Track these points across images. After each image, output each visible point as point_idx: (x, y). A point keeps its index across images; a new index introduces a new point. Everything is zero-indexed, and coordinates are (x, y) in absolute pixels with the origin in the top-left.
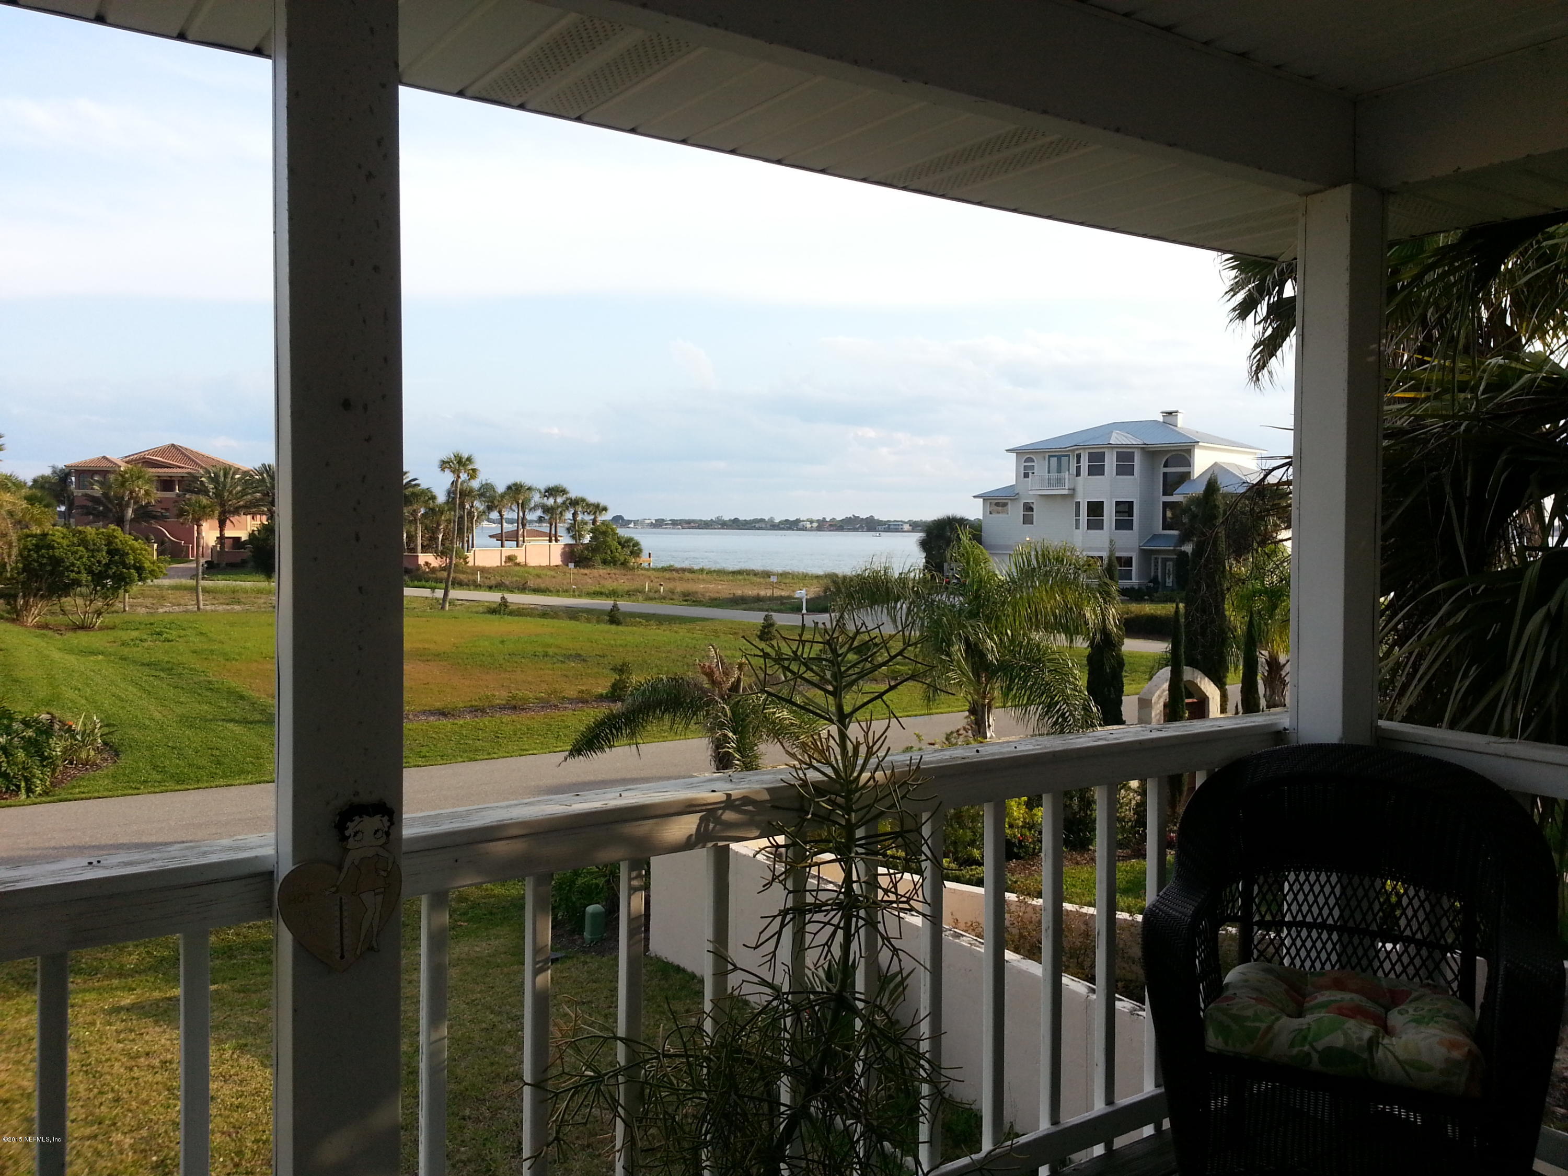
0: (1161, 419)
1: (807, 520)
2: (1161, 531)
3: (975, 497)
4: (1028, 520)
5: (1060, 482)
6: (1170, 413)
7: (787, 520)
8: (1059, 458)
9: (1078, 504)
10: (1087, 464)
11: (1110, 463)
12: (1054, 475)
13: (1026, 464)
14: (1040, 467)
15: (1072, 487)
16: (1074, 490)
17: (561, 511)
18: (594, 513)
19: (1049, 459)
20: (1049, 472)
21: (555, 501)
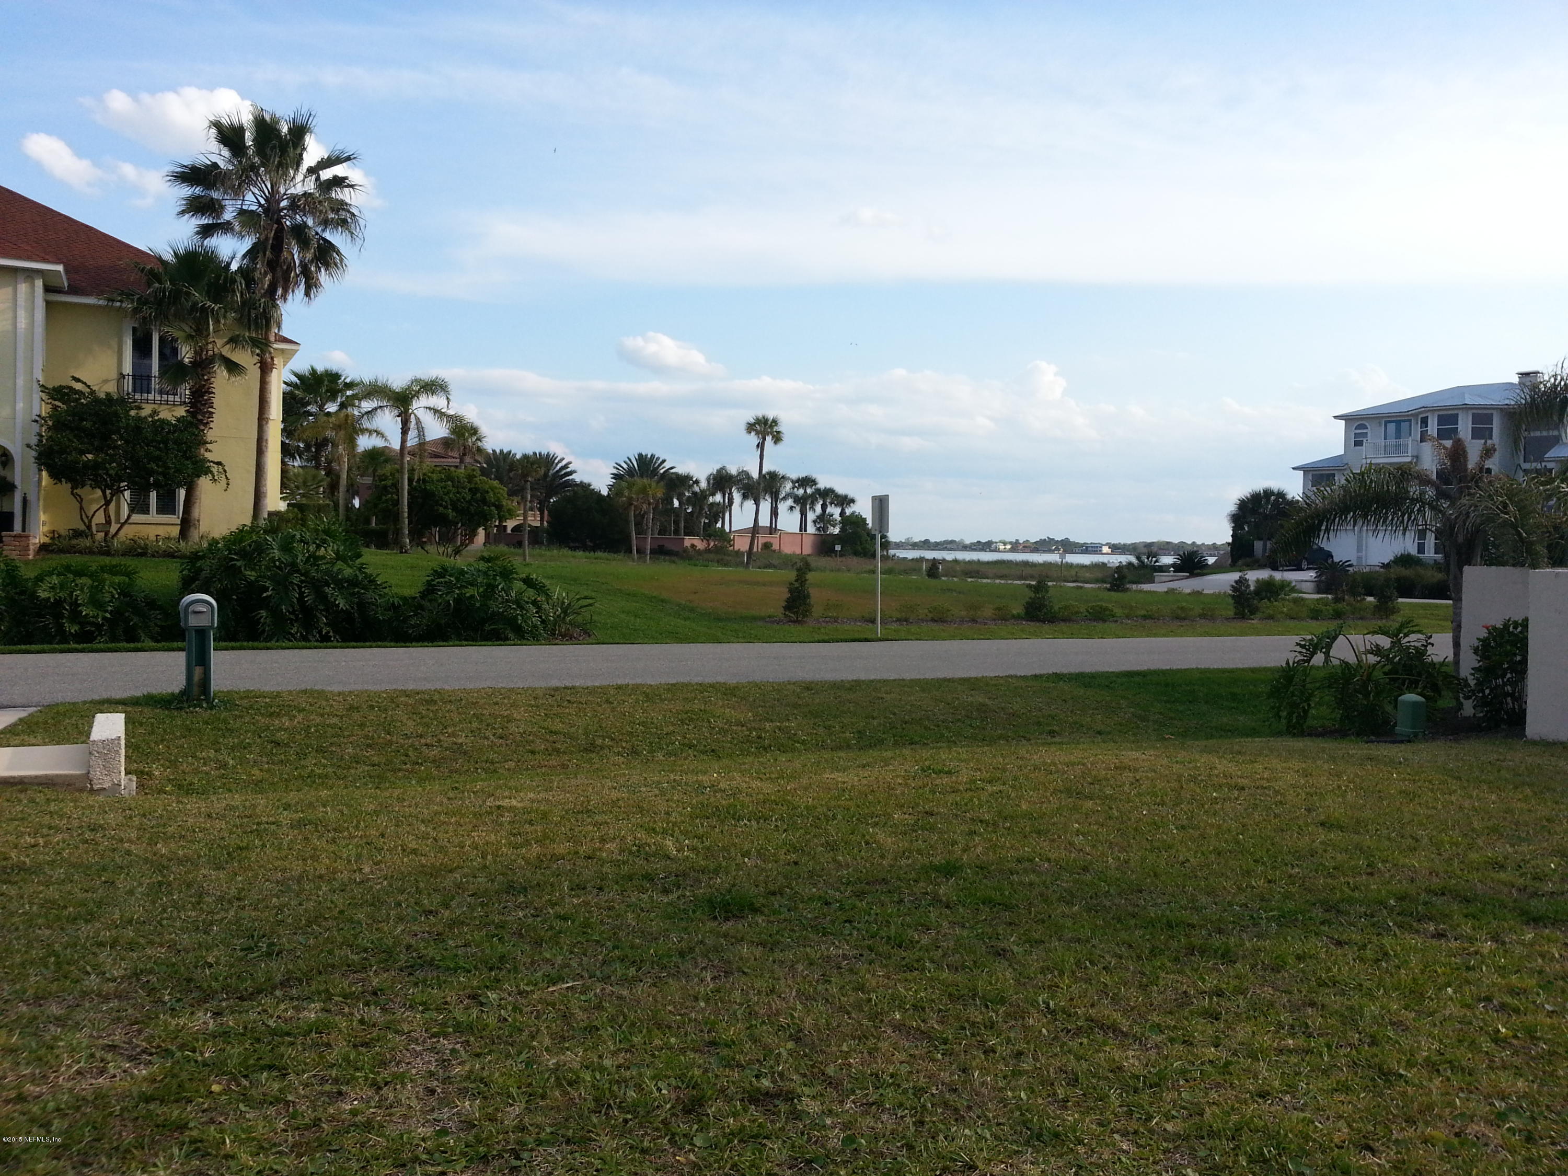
0: (1517, 381)
1: (1000, 542)
3: (1294, 468)
5: (1399, 449)
6: (1527, 374)
7: (979, 542)
8: (1398, 423)
10: (1436, 427)
11: (1465, 425)
12: (1392, 441)
13: (1358, 431)
14: (1375, 436)
15: (1415, 453)
16: (1417, 457)
17: (809, 502)
18: (842, 505)
19: (1386, 426)
20: (1385, 439)
21: (805, 492)
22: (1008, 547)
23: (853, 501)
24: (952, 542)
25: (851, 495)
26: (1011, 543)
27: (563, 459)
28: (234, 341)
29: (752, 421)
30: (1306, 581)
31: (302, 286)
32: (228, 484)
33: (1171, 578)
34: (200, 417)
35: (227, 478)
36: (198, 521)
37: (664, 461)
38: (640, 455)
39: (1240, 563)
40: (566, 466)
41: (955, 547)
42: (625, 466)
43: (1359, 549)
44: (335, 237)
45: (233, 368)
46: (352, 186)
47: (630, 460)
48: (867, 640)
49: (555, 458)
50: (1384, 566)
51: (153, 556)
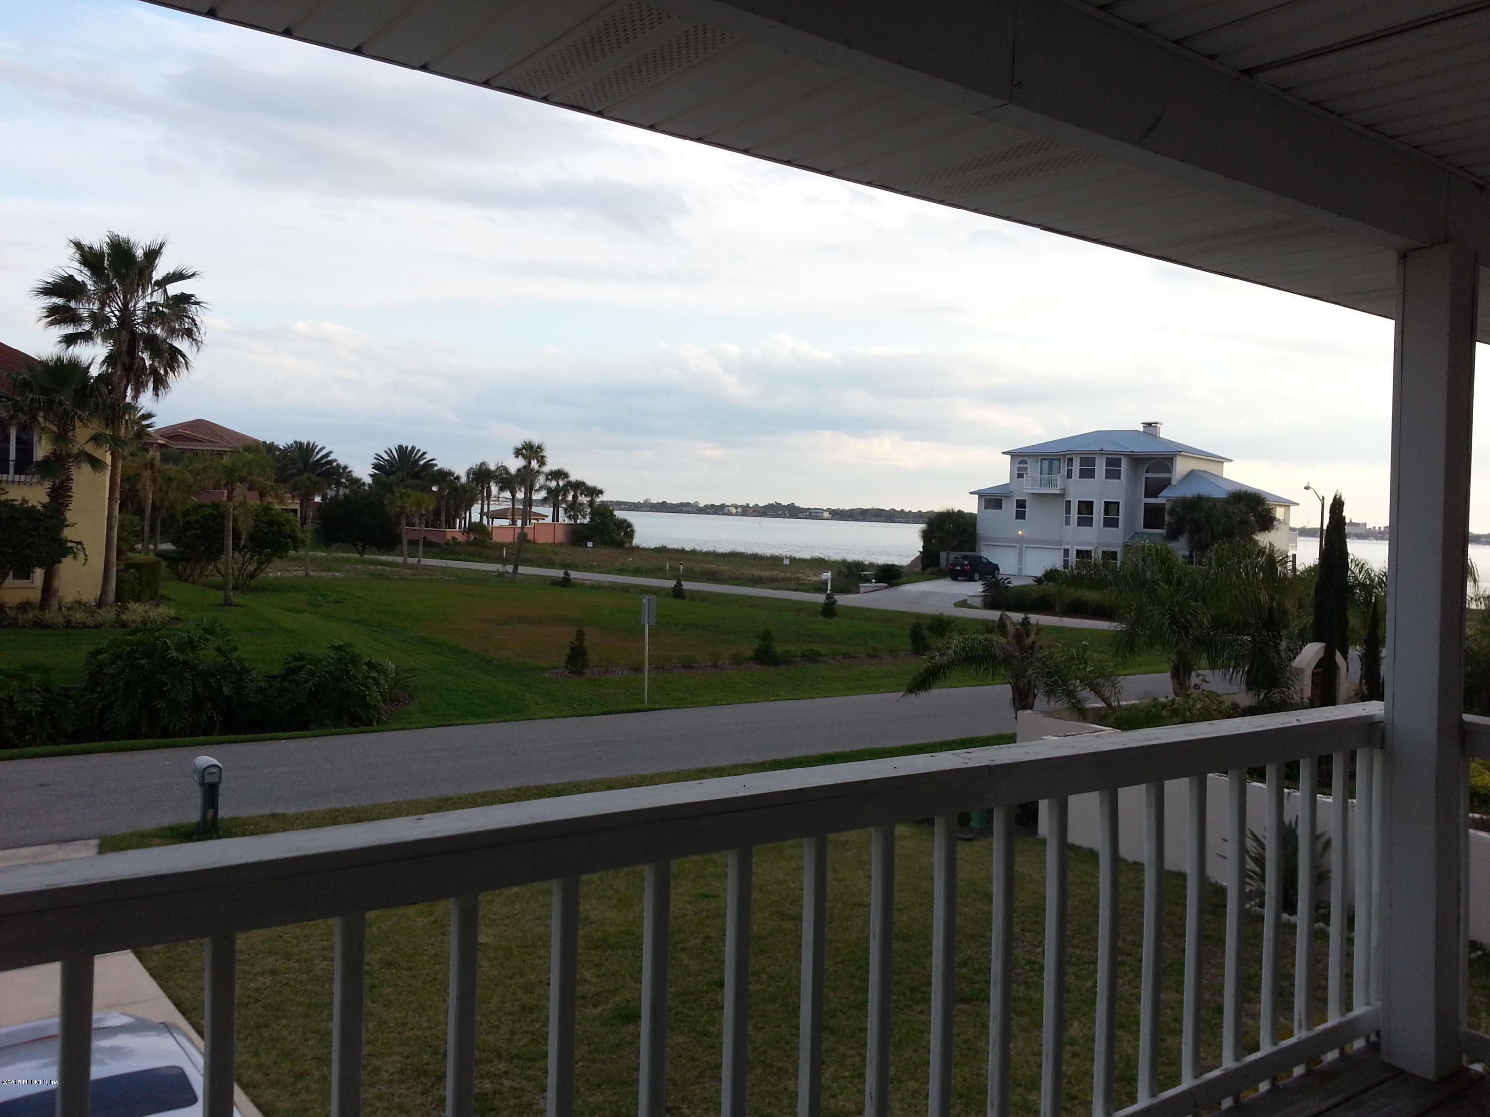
0: (1142, 429)
1: (732, 506)
2: (1142, 529)
3: (971, 493)
4: (1020, 515)
5: (1051, 483)
6: (1150, 425)
7: (712, 505)
8: (1051, 461)
9: (1068, 504)
10: (1078, 467)
11: (1100, 467)
12: (1046, 476)
13: (1020, 465)
14: (1033, 469)
15: (1063, 487)
16: (1064, 490)
17: (562, 493)
18: (592, 496)
19: (1041, 462)
20: (1041, 474)
21: (558, 484)
22: (739, 510)
23: (601, 492)
24: (688, 504)
25: (600, 486)
26: (742, 506)
27: (323, 448)
28: (96, 439)
29: (520, 446)
30: (976, 596)
31: (151, 385)
32: (86, 560)
33: (872, 589)
34: (61, 501)
35: (86, 555)
36: (58, 590)
37: (424, 453)
38: (401, 447)
39: (928, 571)
40: (327, 455)
41: (690, 509)
42: (387, 457)
43: (1020, 562)
44: (183, 344)
45: (97, 464)
46: (198, 303)
47: (391, 451)
48: (639, 711)
49: (315, 447)
50: (1038, 580)
51: (24, 626)
